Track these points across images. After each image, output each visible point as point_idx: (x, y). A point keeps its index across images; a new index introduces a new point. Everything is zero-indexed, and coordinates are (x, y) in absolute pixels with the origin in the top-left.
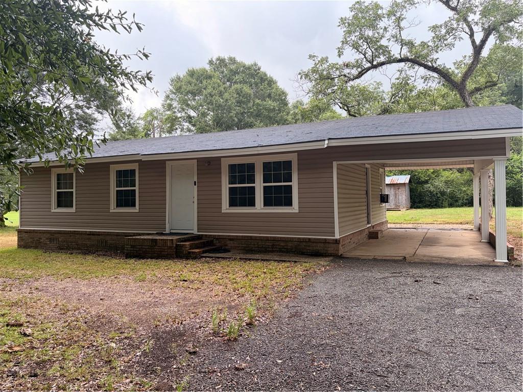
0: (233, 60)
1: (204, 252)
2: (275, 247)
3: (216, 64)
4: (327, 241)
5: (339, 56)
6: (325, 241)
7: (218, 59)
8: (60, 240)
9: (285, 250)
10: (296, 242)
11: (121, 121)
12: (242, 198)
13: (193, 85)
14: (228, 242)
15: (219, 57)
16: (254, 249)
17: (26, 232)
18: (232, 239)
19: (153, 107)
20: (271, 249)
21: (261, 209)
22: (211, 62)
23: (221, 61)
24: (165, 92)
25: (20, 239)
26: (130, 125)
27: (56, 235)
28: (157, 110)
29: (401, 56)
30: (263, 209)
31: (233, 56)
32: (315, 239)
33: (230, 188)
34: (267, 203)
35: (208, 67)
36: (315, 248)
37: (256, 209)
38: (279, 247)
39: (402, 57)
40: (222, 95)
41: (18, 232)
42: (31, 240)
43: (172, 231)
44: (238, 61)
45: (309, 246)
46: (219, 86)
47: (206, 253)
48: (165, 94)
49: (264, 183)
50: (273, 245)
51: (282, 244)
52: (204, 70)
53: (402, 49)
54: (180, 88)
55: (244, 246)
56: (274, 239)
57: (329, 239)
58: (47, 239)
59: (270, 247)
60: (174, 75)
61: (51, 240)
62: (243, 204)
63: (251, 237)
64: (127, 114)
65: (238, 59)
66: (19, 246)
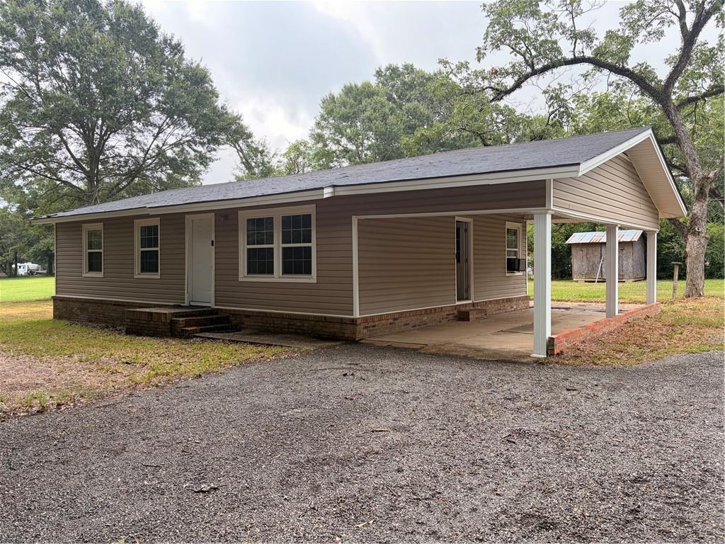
0: (409, 69)
1: (201, 331)
2: (291, 327)
3: (385, 75)
4: (344, 321)
5: (479, 60)
6: (342, 321)
7: (388, 69)
8: (89, 310)
9: (301, 331)
10: (312, 322)
11: (253, 159)
12: (260, 262)
13: (348, 106)
14: (244, 319)
15: (391, 65)
16: (269, 328)
17: (61, 300)
18: (248, 315)
19: (300, 140)
20: (287, 330)
21: (279, 277)
22: (379, 73)
23: (394, 71)
24: (315, 118)
25: (56, 308)
26: (263, 163)
27: (87, 305)
28: (305, 144)
29: (574, 55)
30: (282, 277)
31: (409, 62)
32: (331, 317)
33: (249, 250)
34: (287, 270)
35: (374, 81)
36: (332, 330)
37: (274, 277)
38: (295, 327)
39: (576, 55)
40: (386, 119)
41: (54, 300)
42: (64, 310)
43: (192, 303)
44: (418, 70)
45: (326, 327)
46: (383, 106)
47: (205, 332)
48: (315, 121)
49: (283, 243)
50: (289, 325)
51: (298, 324)
52: (367, 85)
53: (577, 44)
54: (332, 111)
55: (260, 324)
56: (290, 317)
57: (345, 318)
58: (78, 309)
59: (286, 327)
60: (326, 95)
61: (81, 309)
62: (262, 272)
63: (266, 313)
64: (260, 149)
65: (417, 67)
66: (55, 316)
